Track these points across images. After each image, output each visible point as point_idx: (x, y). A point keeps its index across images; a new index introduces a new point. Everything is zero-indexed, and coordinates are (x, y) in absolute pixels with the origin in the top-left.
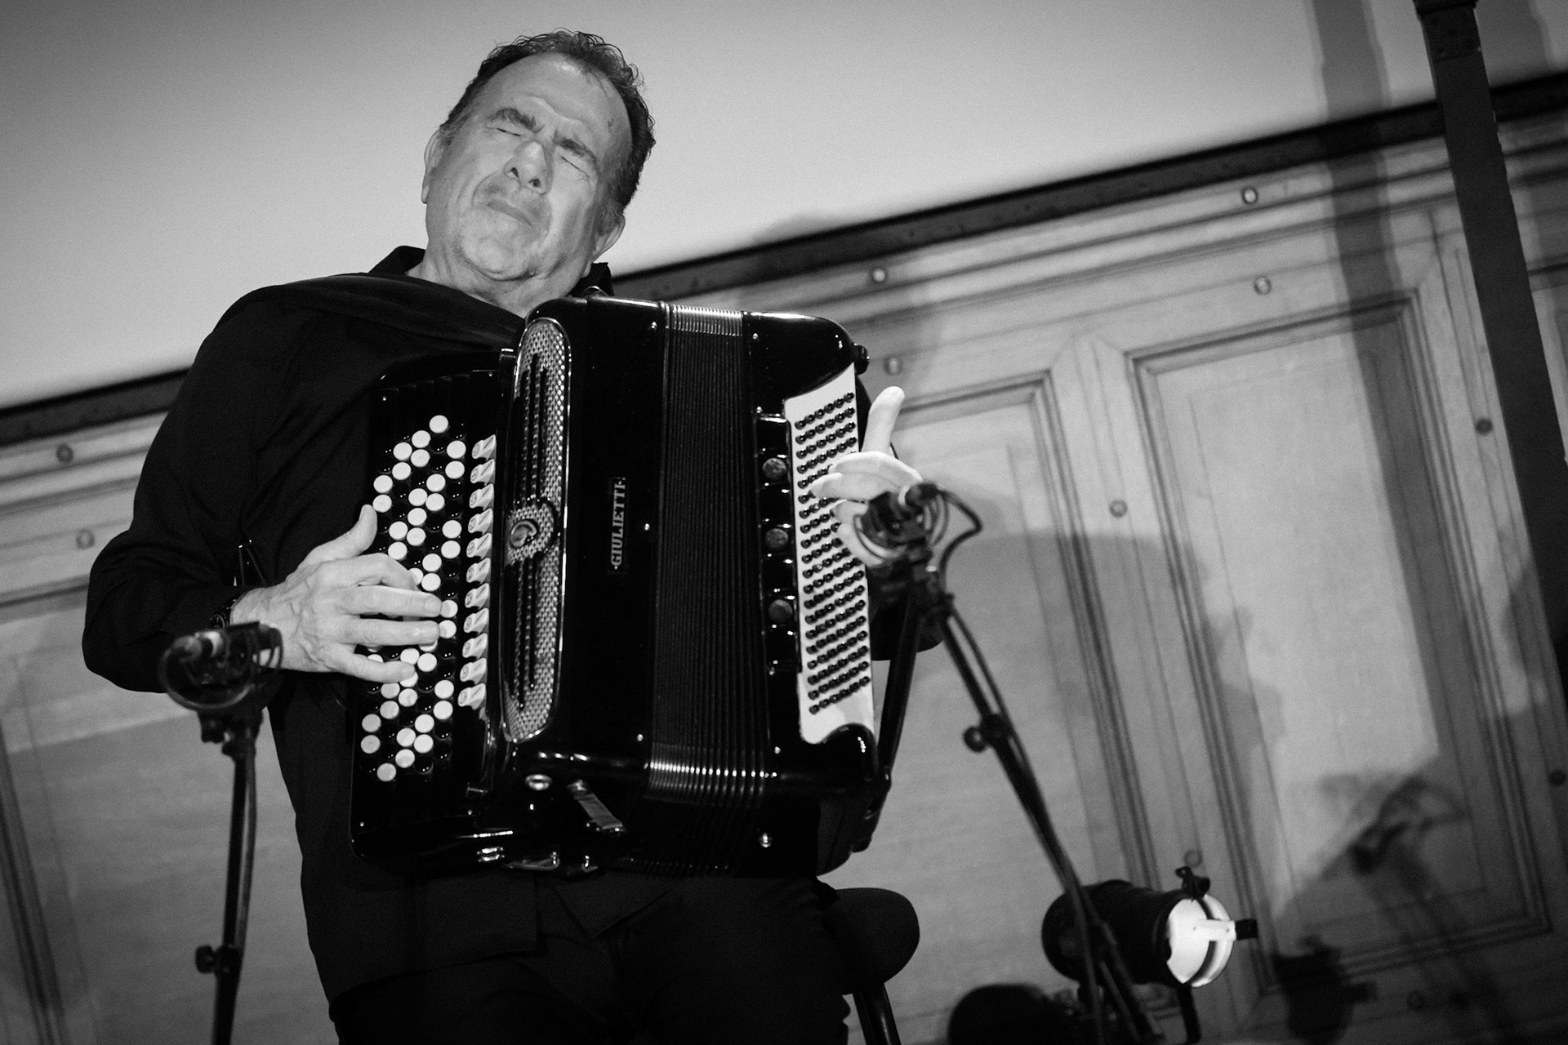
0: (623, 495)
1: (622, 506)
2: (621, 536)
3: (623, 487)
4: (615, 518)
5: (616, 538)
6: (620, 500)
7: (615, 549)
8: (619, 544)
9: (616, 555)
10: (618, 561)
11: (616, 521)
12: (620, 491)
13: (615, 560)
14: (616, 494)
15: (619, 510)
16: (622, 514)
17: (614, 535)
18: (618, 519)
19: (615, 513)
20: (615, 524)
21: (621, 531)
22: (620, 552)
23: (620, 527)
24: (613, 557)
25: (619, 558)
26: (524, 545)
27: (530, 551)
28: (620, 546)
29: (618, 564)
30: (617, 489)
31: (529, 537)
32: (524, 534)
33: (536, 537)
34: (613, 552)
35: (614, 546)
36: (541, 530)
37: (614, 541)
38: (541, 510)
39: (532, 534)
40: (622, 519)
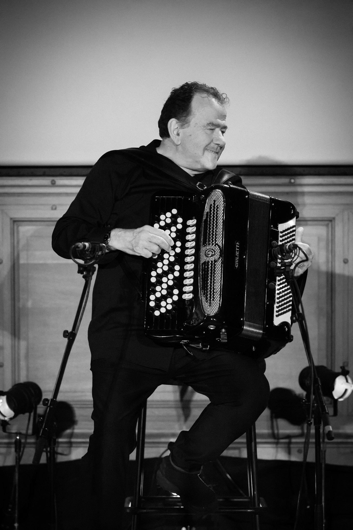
0: (238, 246)
1: (238, 250)
2: (238, 258)
3: (239, 244)
4: (236, 253)
5: (237, 259)
6: (238, 248)
7: (236, 262)
8: (237, 261)
9: (237, 264)
10: (237, 266)
11: (237, 254)
12: (238, 245)
13: (236, 266)
14: (237, 246)
15: (238, 251)
16: (238, 252)
17: (236, 258)
18: (237, 253)
19: (237, 251)
20: (236, 255)
21: (238, 257)
22: (238, 263)
23: (238, 256)
24: (236, 265)
25: (237, 265)
26: (211, 257)
27: (212, 259)
28: (238, 262)
29: (237, 267)
30: (237, 244)
31: (212, 255)
32: (211, 253)
33: (214, 255)
34: (236, 263)
35: (236, 261)
36: (216, 253)
37: (236, 260)
38: (216, 247)
39: (213, 254)
40: (238, 254)
